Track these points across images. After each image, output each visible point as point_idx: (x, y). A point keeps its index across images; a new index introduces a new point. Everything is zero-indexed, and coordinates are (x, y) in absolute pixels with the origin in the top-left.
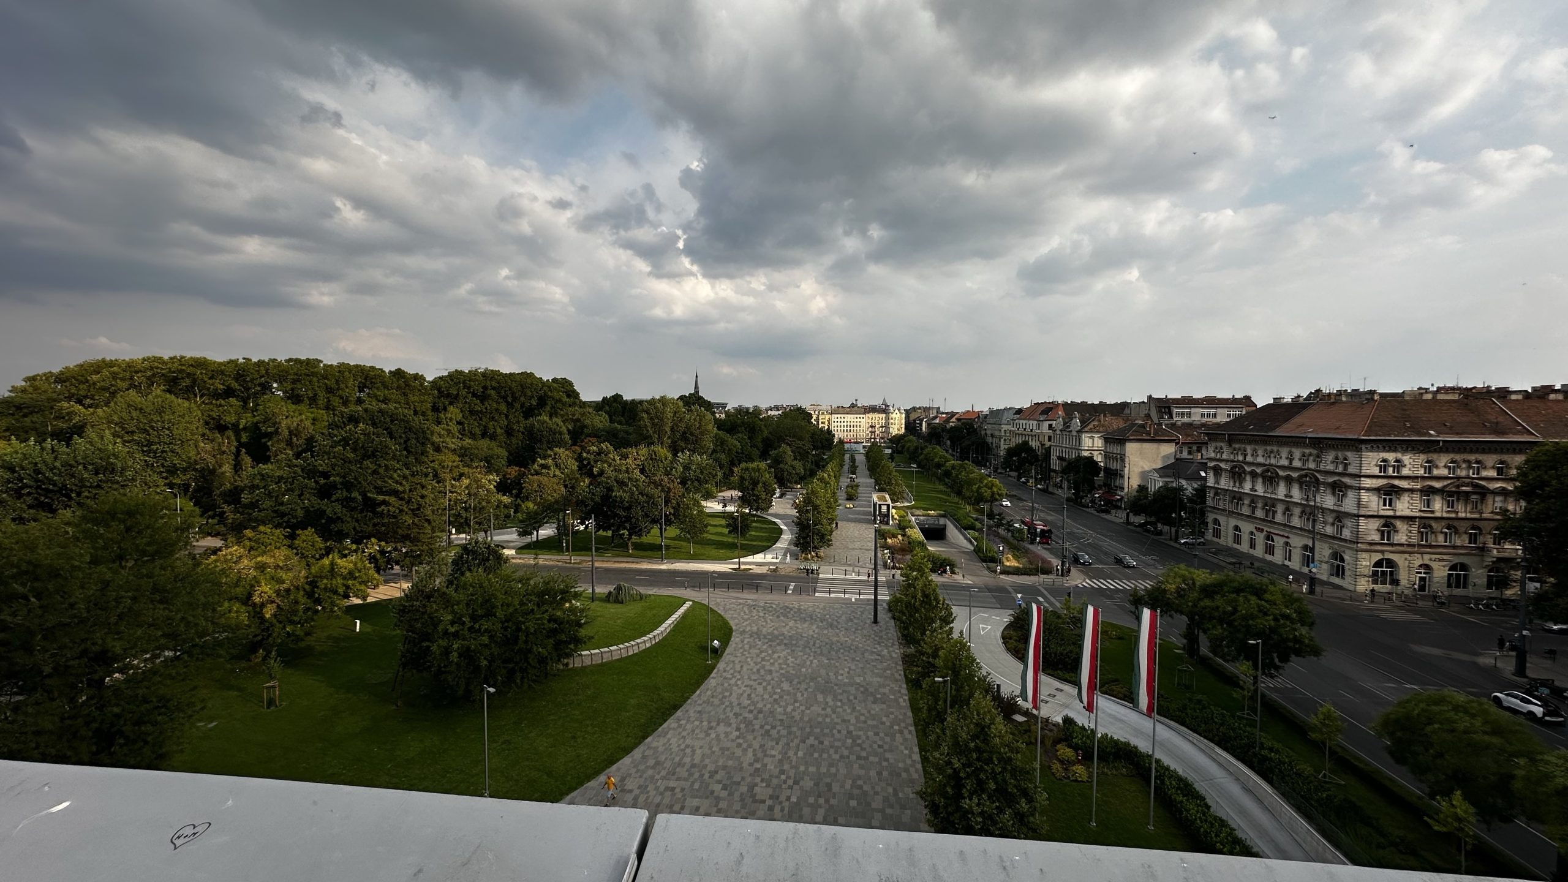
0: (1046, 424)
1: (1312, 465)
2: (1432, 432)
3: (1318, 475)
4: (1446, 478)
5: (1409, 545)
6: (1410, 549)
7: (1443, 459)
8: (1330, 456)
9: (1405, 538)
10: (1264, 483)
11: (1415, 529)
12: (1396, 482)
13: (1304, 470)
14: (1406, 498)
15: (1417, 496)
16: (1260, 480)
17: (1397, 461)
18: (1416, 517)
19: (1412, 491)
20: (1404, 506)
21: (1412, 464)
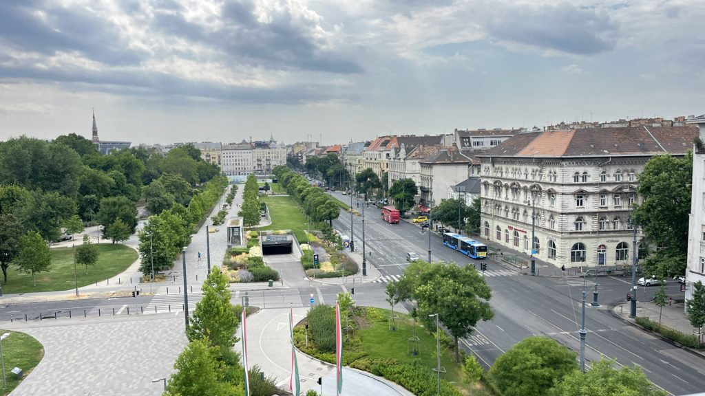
0: (384, 154)
1: (538, 179)
2: (606, 151)
3: (540, 185)
4: (614, 184)
5: (593, 232)
6: (593, 235)
7: (612, 171)
8: (547, 170)
9: (590, 227)
10: (512, 192)
11: (596, 220)
12: (585, 188)
13: (533, 182)
14: (591, 198)
15: (597, 197)
16: (510, 191)
17: (585, 173)
18: (596, 213)
19: (593, 193)
20: (590, 204)
21: (593, 174)
